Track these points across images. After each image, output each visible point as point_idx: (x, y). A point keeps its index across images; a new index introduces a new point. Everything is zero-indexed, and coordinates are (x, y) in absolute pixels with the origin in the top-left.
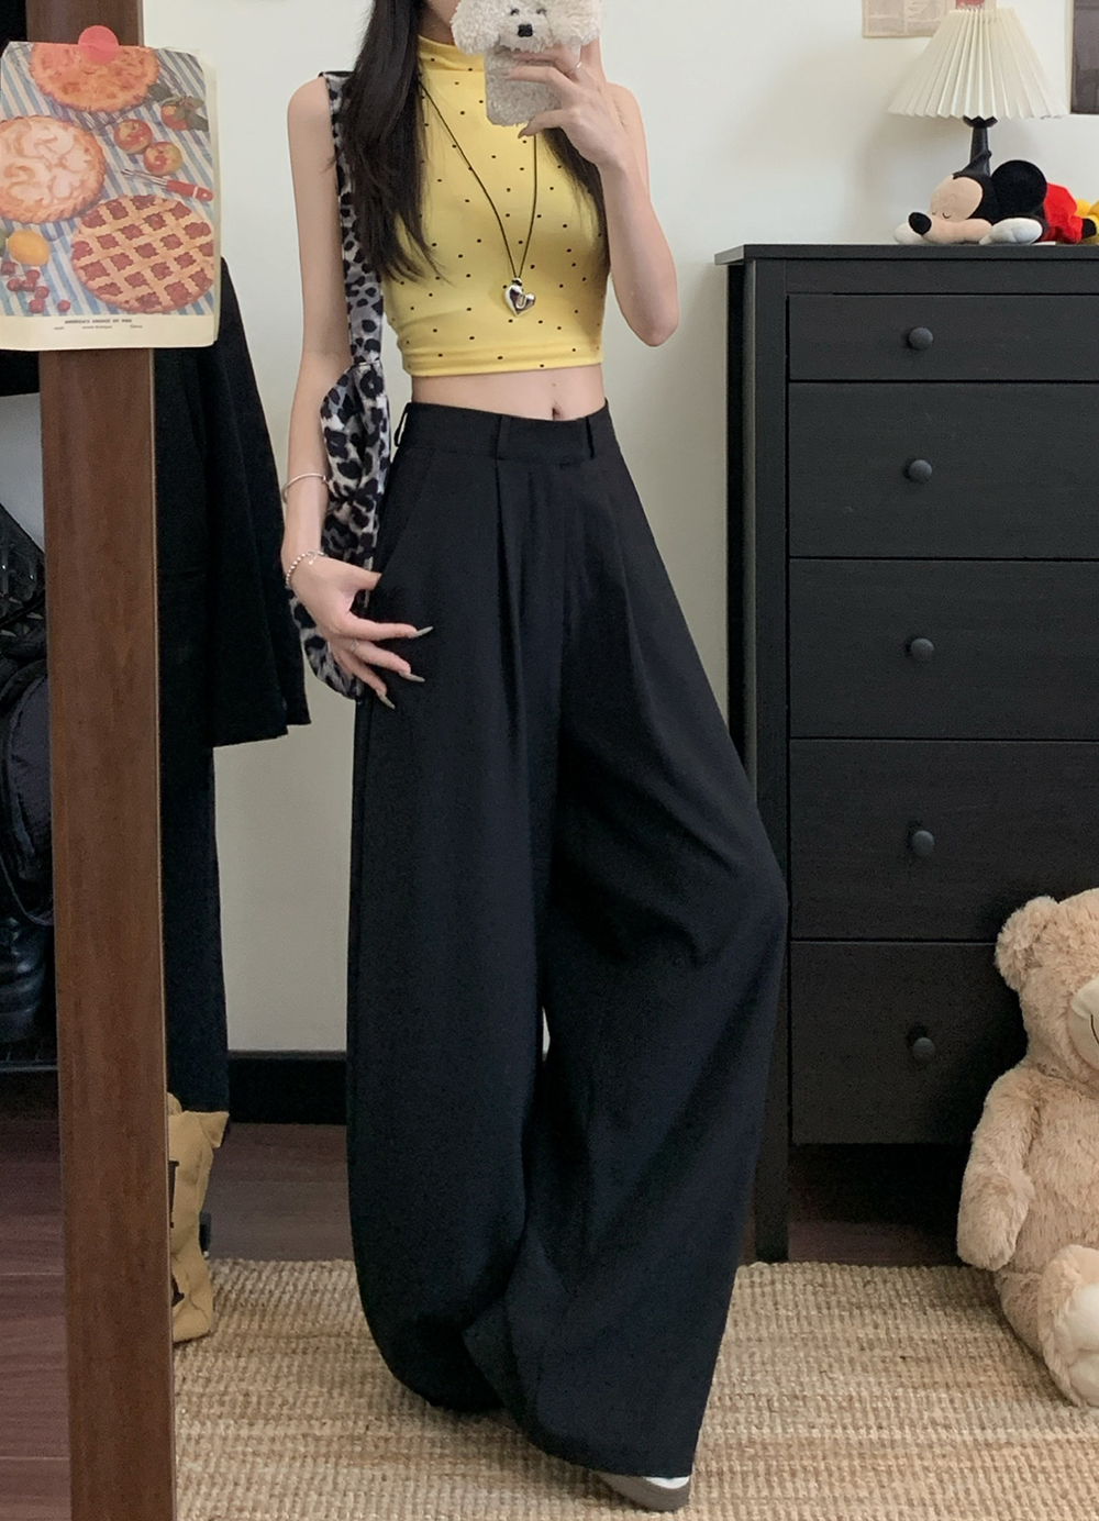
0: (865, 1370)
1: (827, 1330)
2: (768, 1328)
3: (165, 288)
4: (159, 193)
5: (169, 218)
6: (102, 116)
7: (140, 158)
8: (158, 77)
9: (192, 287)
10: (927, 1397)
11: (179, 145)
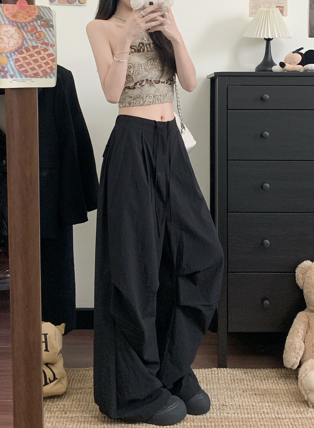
0: (244, 397)
1: (234, 386)
3: (41, 71)
4: (39, 45)
5: (42, 52)
7: (34, 35)
8: (39, 13)
9: (49, 71)
10: (262, 405)
11: (45, 32)
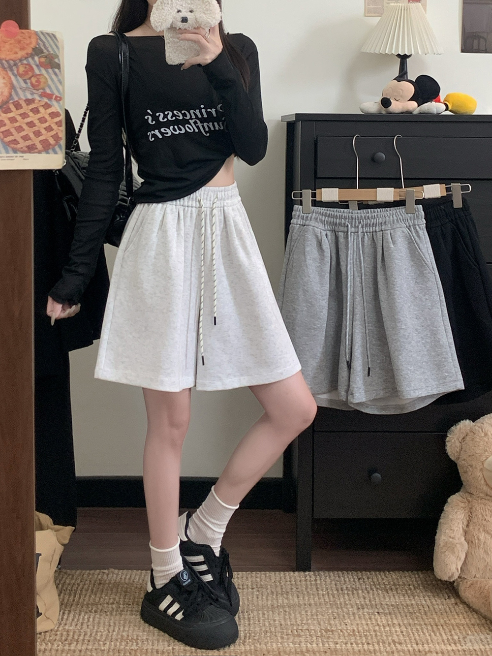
0: (360, 618)
1: (342, 600)
2: (314, 599)
3: (40, 142)
4: (37, 98)
5: (41, 109)
6: (12, 62)
7: (28, 81)
8: (37, 44)
9: (52, 141)
10: (390, 630)
11: (47, 77)
